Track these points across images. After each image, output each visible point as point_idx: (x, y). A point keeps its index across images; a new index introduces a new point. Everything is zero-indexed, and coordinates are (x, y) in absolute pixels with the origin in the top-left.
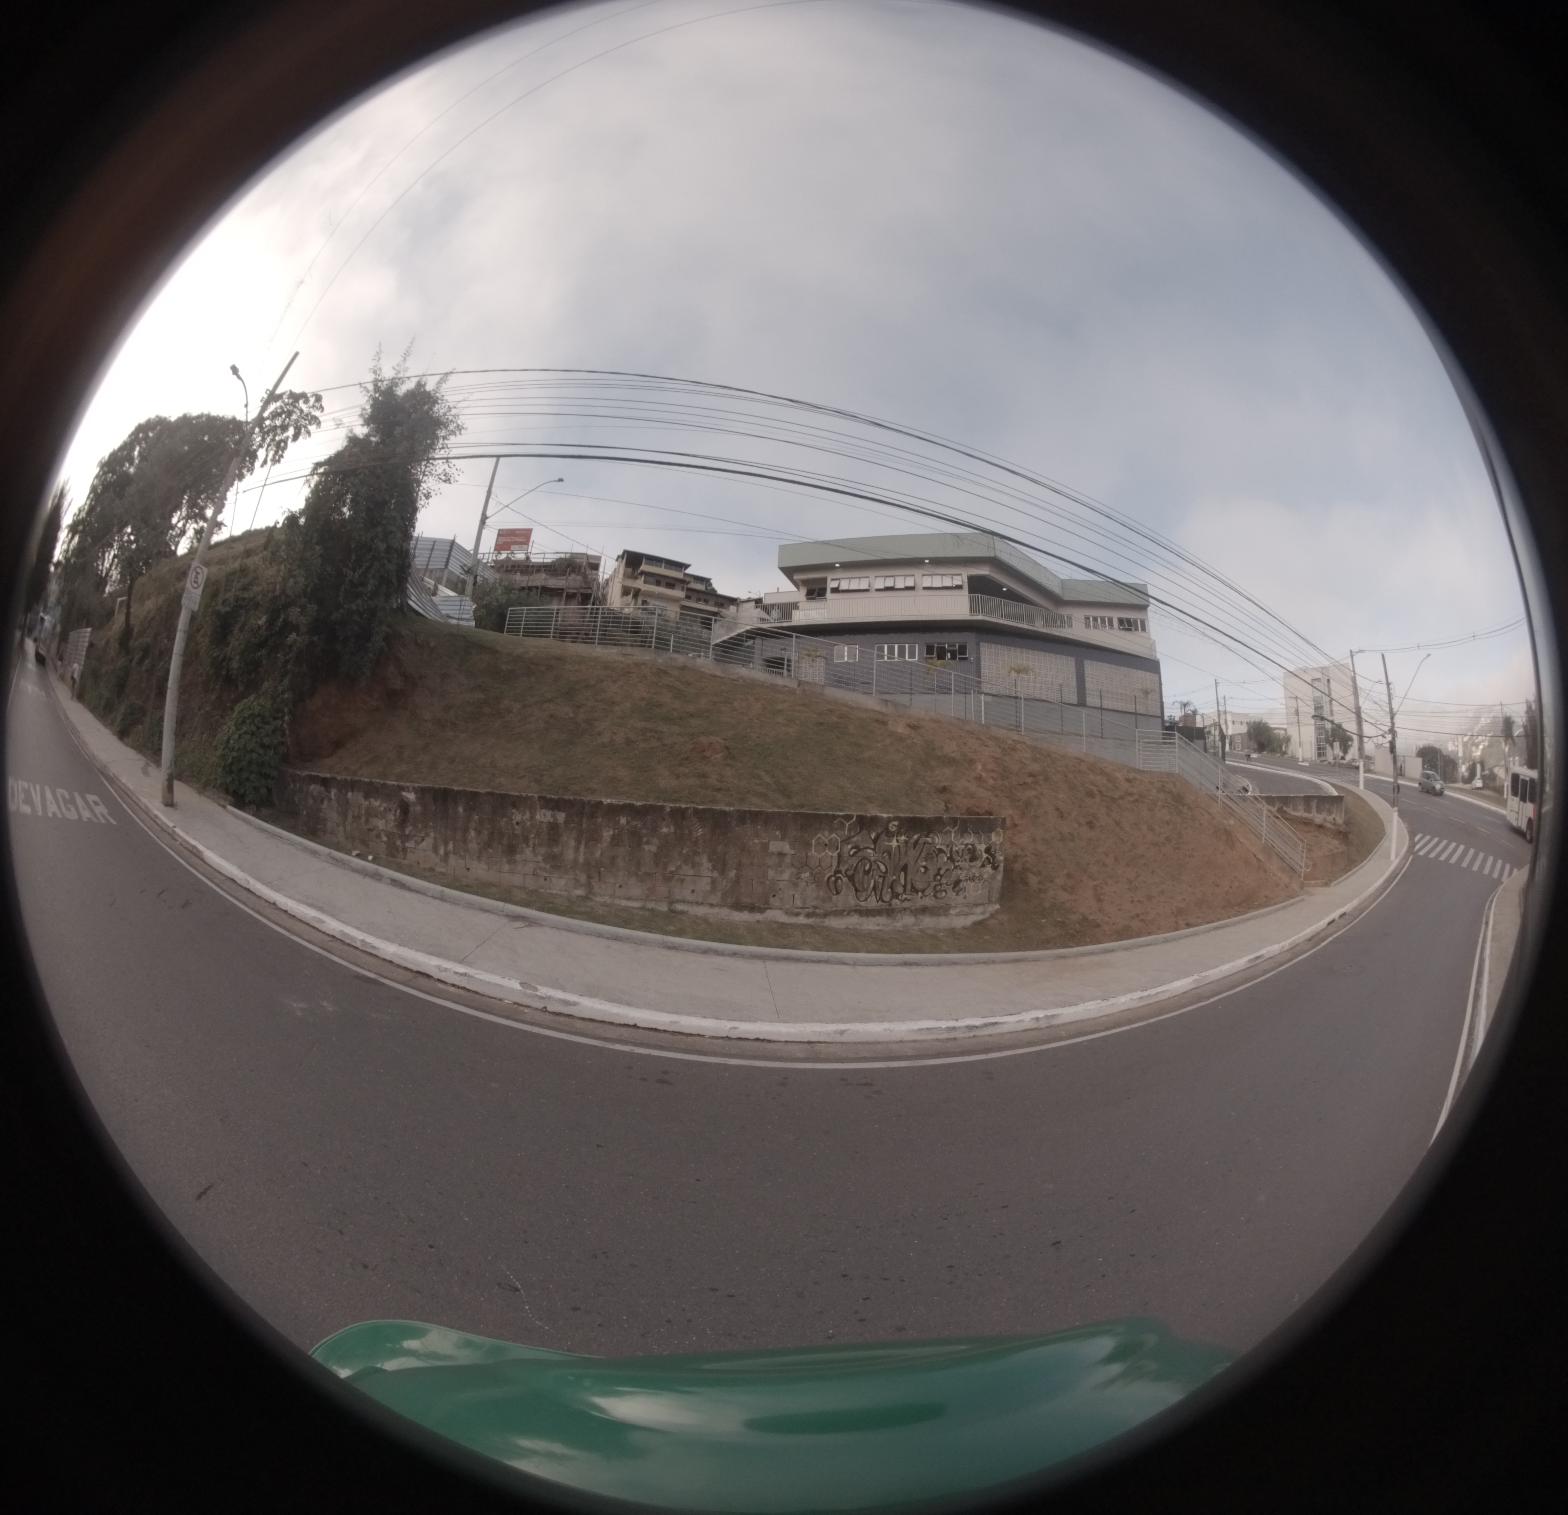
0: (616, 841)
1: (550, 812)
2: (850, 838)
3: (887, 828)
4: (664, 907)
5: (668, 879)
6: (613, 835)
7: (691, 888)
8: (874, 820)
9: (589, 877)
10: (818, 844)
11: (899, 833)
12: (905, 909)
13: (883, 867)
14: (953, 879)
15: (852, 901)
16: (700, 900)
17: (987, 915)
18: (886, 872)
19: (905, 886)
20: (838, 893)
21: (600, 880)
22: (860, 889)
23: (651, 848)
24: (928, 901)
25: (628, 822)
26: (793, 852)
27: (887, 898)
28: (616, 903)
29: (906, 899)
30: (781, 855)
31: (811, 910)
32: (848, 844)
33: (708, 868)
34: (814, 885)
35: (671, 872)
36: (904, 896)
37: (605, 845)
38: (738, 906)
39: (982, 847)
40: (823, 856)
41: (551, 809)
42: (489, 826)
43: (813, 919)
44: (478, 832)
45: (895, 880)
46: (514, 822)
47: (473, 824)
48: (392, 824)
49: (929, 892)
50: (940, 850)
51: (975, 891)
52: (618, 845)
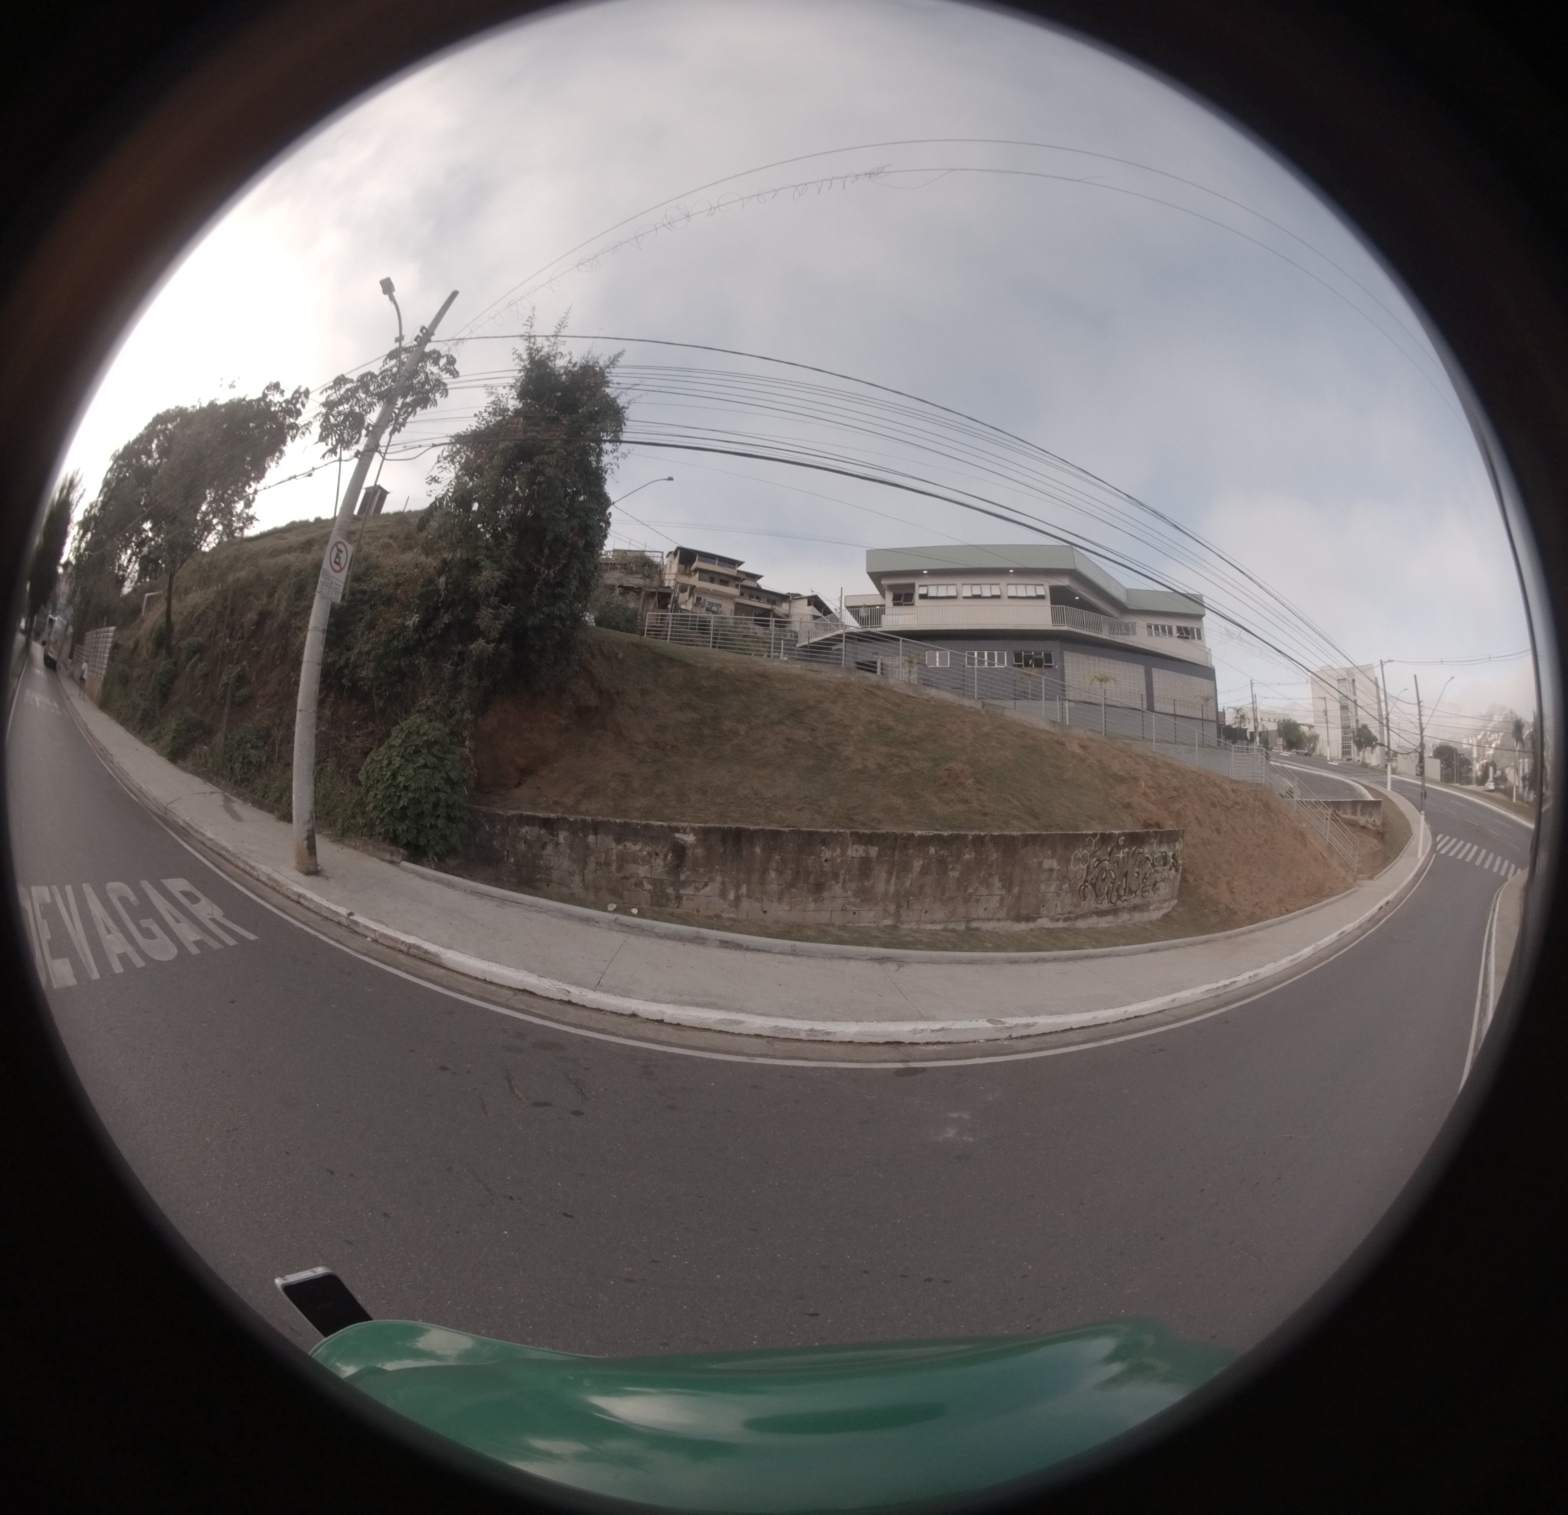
0: (924, 871)
1: (863, 847)
2: (1096, 852)
3: (1118, 843)
4: (962, 927)
5: (966, 901)
6: (923, 865)
7: (984, 906)
8: (1111, 836)
9: (899, 907)
10: (1075, 859)
11: (1124, 847)
12: (1124, 908)
13: (1113, 875)
14: (1153, 881)
15: (1093, 904)
16: (991, 916)
18: (1115, 879)
19: (1125, 890)
20: (1085, 899)
22: (1099, 894)
23: (954, 874)
24: (1136, 900)
25: (936, 852)
26: (1058, 867)
27: (1114, 901)
28: (922, 928)
29: (1125, 900)
30: (1051, 870)
31: (1067, 915)
32: (1094, 857)
33: (999, 888)
34: (1070, 895)
35: (970, 894)
36: (1124, 898)
37: (915, 874)
38: (1018, 919)
39: (1170, 854)
40: (1078, 869)
41: (863, 844)
42: (793, 866)
43: (1068, 923)
44: (780, 872)
45: (1120, 885)
46: (823, 859)
47: (774, 865)
48: (660, 870)
49: (1139, 892)
50: (1147, 859)
51: (1164, 889)
52: (927, 873)
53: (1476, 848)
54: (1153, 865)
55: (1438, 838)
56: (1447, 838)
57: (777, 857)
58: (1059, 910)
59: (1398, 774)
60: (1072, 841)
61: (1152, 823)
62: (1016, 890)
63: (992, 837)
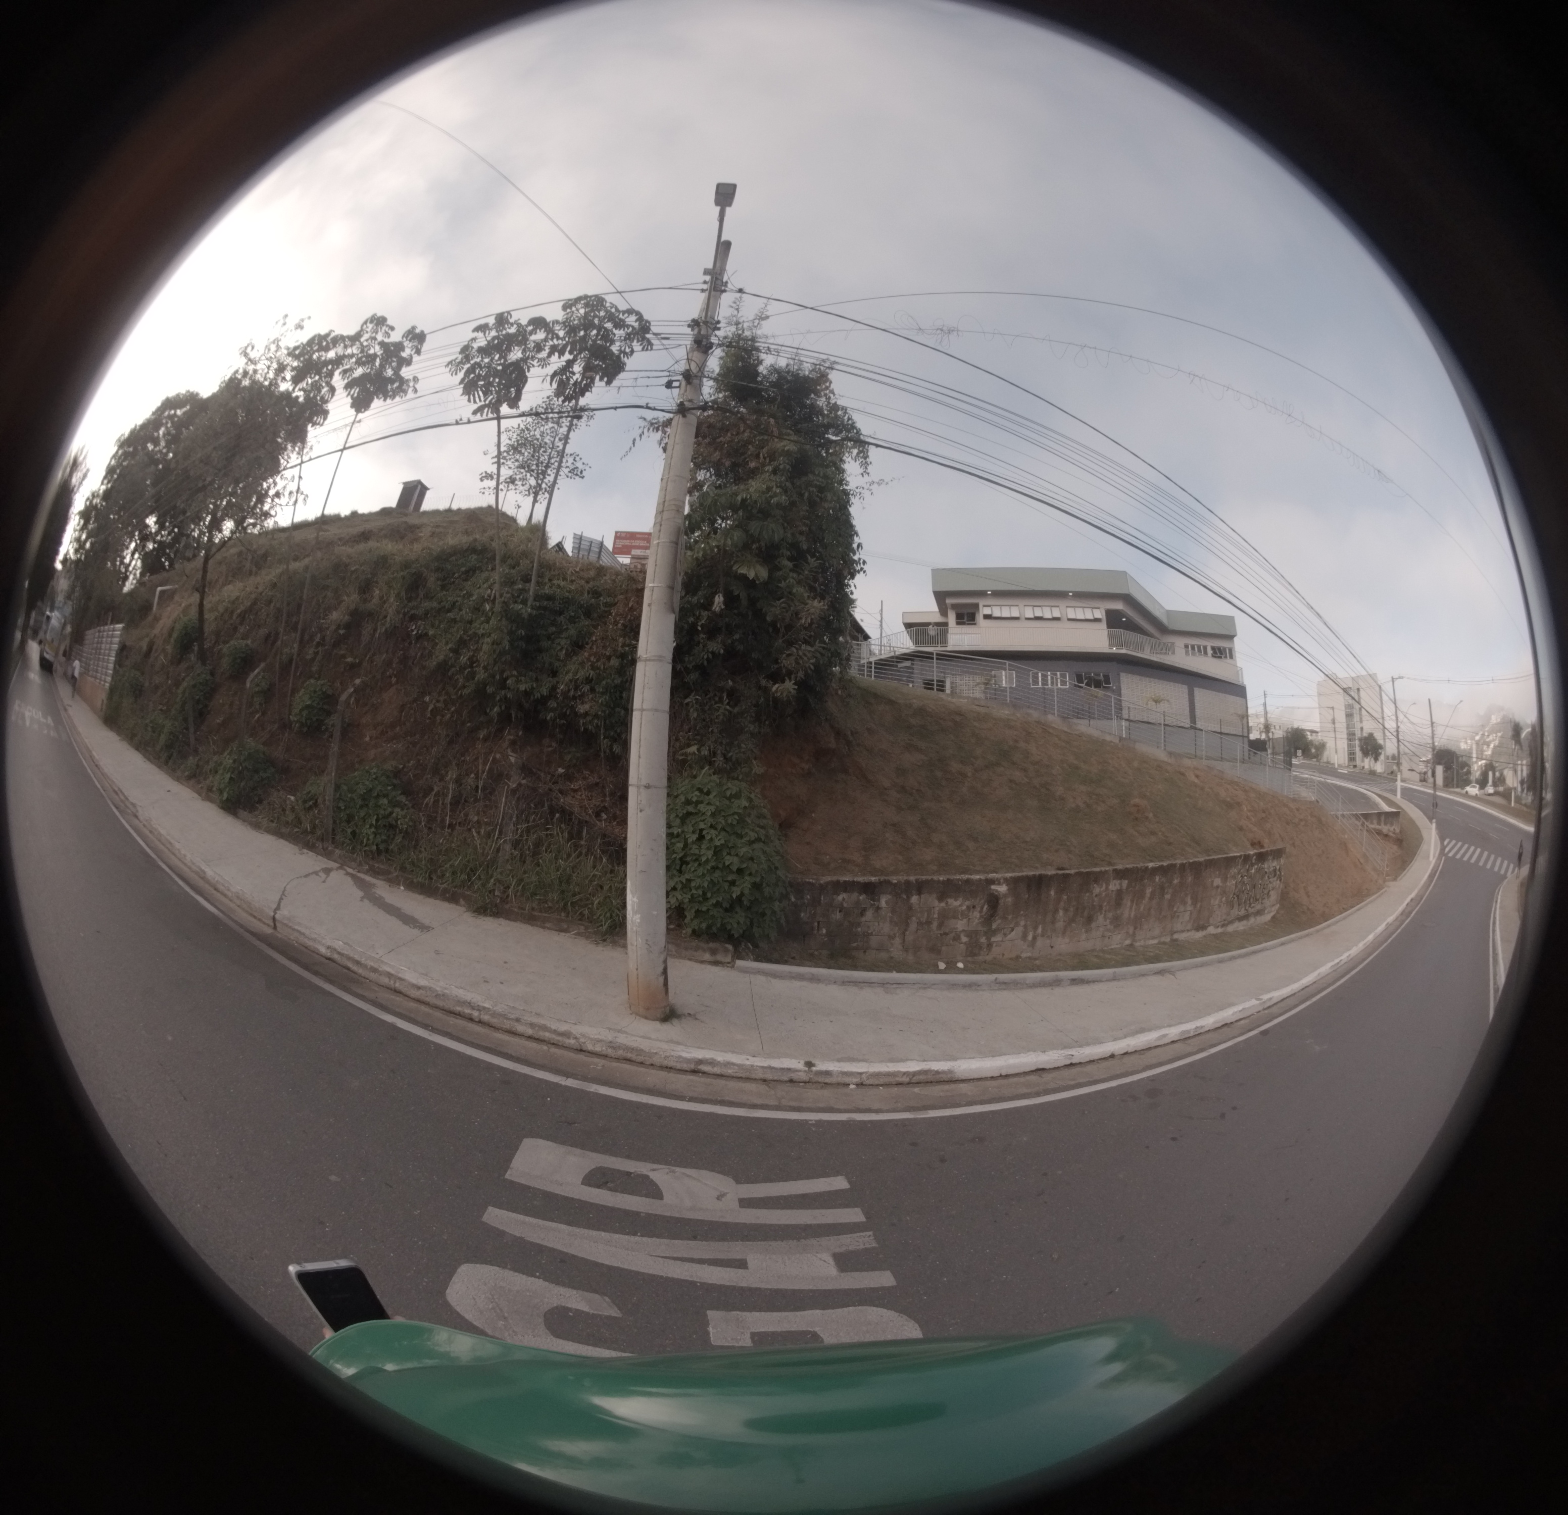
0: (1152, 897)
3: (1252, 861)
5: (1173, 917)
6: (1151, 892)
10: (1231, 877)
11: (1255, 864)
12: (1252, 913)
13: (1248, 888)
14: (1268, 890)
17: (1275, 910)
18: (1249, 891)
21: (1140, 928)
24: (1259, 906)
25: (1159, 880)
26: (1221, 884)
27: (1247, 908)
30: (1218, 887)
32: (1239, 875)
33: (1190, 905)
34: (1226, 905)
35: (1175, 912)
36: (1253, 905)
37: (1146, 900)
38: (1198, 928)
39: (1278, 868)
40: (1231, 884)
41: (1120, 879)
42: (1076, 903)
43: (1223, 929)
44: (1066, 910)
46: (1094, 895)
47: (1062, 904)
49: (1260, 900)
50: (1266, 873)
51: (1273, 896)
53: (1479, 850)
54: (1269, 878)
55: (1446, 843)
56: (1454, 842)
57: (1066, 897)
58: (1219, 919)
59: (1406, 781)
60: (1230, 862)
62: (1198, 905)
63: (1191, 864)
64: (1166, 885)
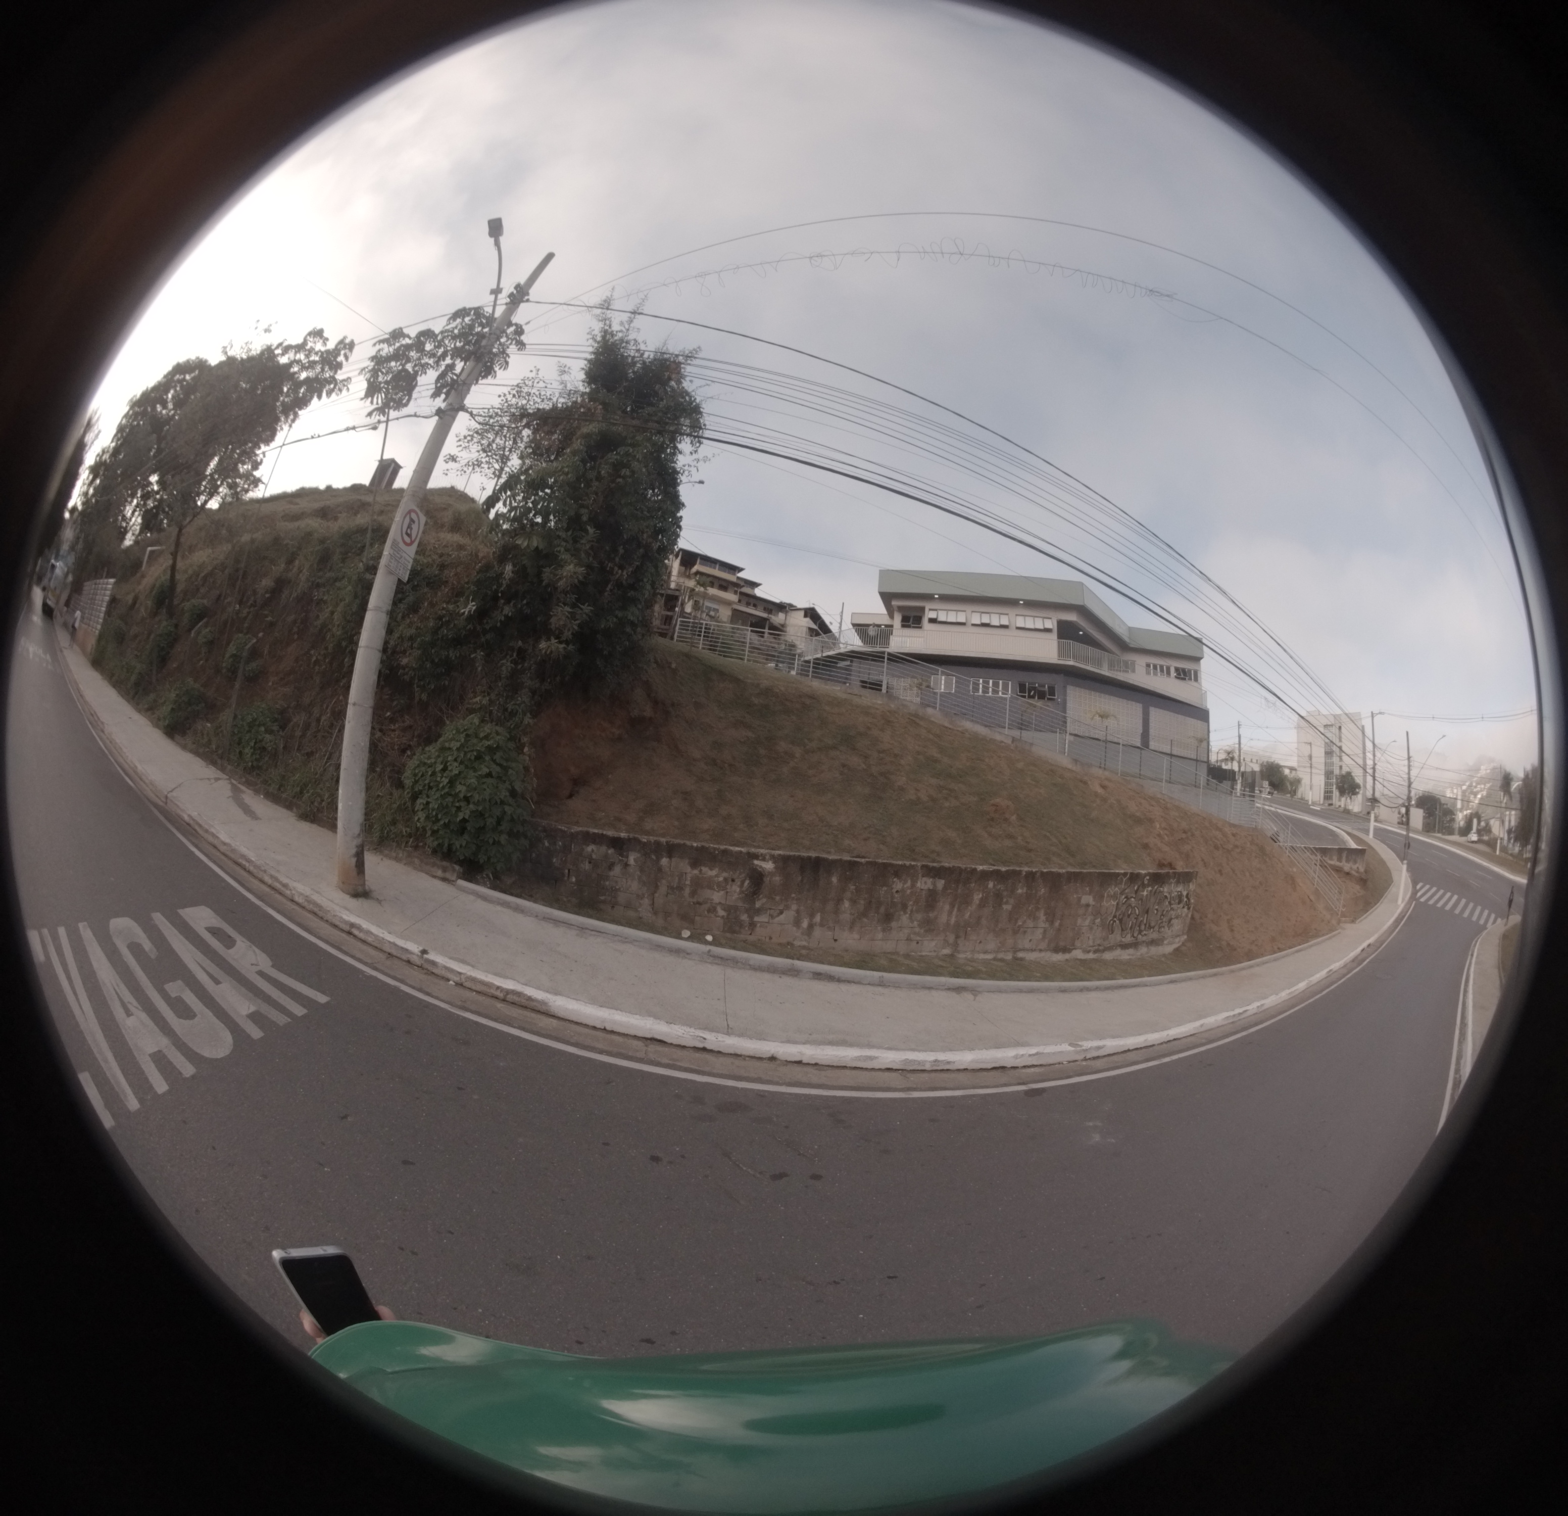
0: (983, 904)
1: (931, 880)
2: (1125, 890)
3: (1143, 882)
4: (1009, 957)
5: (1015, 932)
6: (982, 898)
7: (1030, 938)
8: (1138, 875)
9: (957, 937)
10: (1108, 896)
11: (1148, 885)
12: (1143, 942)
13: (1137, 911)
14: (1168, 918)
15: (1119, 938)
16: (1034, 947)
17: (1181, 943)
18: (1138, 915)
19: (1145, 925)
20: (1112, 933)
21: (965, 938)
22: (1124, 929)
23: (1007, 907)
24: (1154, 935)
25: (994, 886)
26: (1093, 903)
27: (1135, 935)
28: (976, 957)
29: (1145, 935)
30: (1088, 905)
31: (1097, 947)
32: (1123, 894)
33: (1043, 920)
34: (1101, 929)
35: (1019, 927)
36: (1144, 932)
37: (974, 907)
38: (1057, 949)
39: (1185, 893)
40: (1109, 905)
41: (932, 877)
42: (866, 896)
43: (1096, 955)
44: (853, 902)
45: (1142, 921)
46: (894, 890)
47: (848, 894)
48: (736, 896)
49: (1156, 928)
50: (1166, 897)
51: (1177, 925)
52: (984, 906)
53: (1455, 897)
54: (1170, 903)
55: (1418, 887)
56: (1427, 887)
57: (853, 887)
58: (1091, 943)
59: (1380, 822)
60: (1108, 878)
61: (1166, 863)
62: (1057, 924)
63: (1042, 873)
64: (1005, 893)
